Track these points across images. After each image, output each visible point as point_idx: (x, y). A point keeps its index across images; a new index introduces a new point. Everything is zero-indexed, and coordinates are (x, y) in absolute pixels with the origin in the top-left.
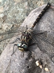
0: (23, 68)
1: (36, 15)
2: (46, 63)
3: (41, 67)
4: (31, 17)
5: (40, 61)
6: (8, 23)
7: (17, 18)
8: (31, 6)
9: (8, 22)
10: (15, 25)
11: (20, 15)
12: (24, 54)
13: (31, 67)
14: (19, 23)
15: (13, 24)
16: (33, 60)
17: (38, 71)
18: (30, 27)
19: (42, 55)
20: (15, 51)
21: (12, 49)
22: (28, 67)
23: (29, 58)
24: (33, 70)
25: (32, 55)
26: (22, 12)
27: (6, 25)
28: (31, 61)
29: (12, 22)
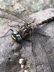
0: (4, 56)
1: (51, 15)
2: (29, 66)
3: (22, 66)
4: (45, 13)
5: (25, 61)
6: (21, 5)
7: (33, 6)
8: (53, 3)
9: (23, 4)
10: (27, 11)
11: (37, 5)
12: (13, 44)
13: (12, 60)
14: (32, 12)
15: (26, 9)
16: (19, 56)
17: (17, 68)
18: (38, 22)
19: (30, 56)
20: (7, 36)
21: (6, 31)
22: (10, 59)
23: (16, 51)
24: (13, 65)
25: (21, 51)
26: (41, 3)
27: (18, 6)
28: (16, 56)
29: (26, 7)
